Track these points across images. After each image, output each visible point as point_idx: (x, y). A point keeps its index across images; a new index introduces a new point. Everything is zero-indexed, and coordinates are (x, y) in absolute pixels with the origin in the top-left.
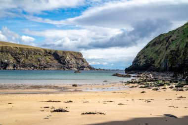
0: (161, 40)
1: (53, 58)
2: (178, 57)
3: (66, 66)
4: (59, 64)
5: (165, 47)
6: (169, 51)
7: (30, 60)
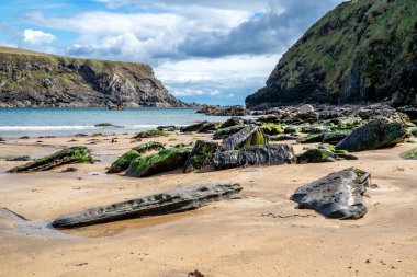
0: (343, 18)
1: (80, 77)
3: (112, 97)
4: (96, 93)
5: (353, 36)
6: (365, 42)
7: (21, 84)
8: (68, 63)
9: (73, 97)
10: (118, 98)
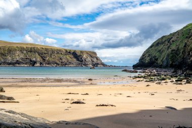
0: (163, 41)
1: (72, 56)
2: (178, 55)
3: (83, 63)
4: (78, 61)
5: (166, 47)
6: (170, 50)
7: (53, 58)
8: (68, 51)
9: (70, 63)
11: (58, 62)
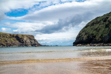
1: (15, 39)
3: (24, 44)
4: (20, 43)
8: (12, 35)
9: (14, 44)
10: (26, 44)
11: (4, 44)
